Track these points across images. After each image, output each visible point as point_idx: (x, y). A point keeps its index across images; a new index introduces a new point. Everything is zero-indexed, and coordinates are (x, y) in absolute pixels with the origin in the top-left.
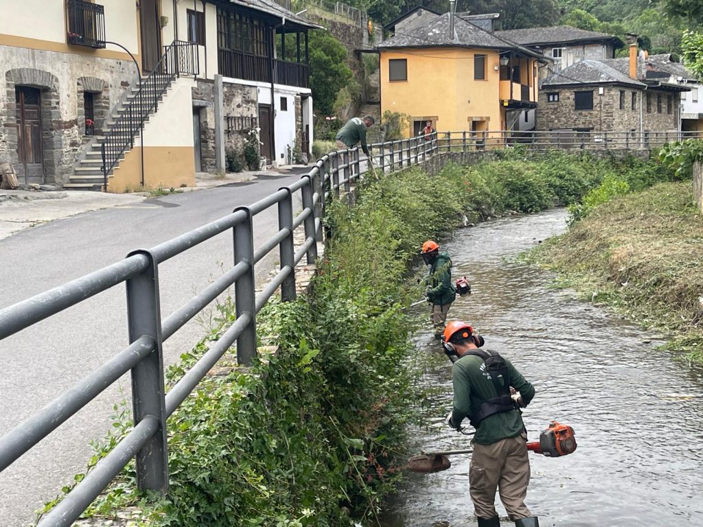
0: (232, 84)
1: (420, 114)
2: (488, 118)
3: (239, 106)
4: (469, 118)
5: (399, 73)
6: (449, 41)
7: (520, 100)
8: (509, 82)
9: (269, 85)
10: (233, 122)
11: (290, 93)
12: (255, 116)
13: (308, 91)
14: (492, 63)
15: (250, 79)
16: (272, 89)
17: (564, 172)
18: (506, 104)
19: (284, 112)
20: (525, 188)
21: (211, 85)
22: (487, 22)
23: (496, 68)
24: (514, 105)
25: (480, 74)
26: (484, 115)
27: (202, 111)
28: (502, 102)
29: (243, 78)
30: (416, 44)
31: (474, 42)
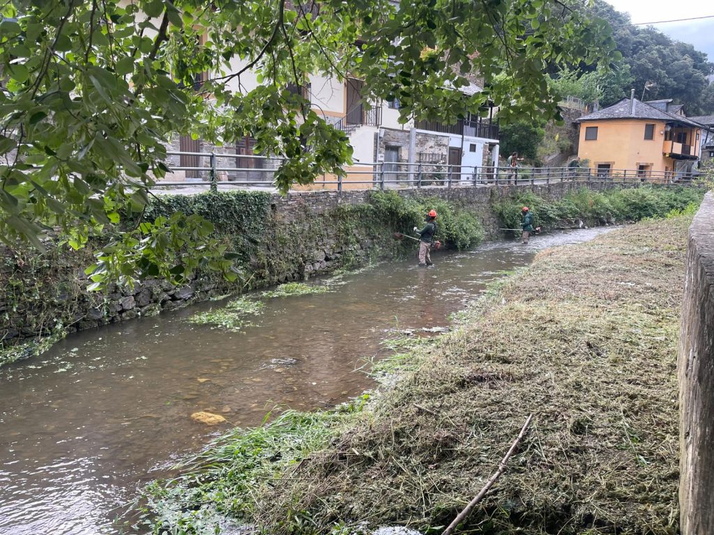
0: (426, 134)
1: (603, 161)
2: (652, 164)
3: (431, 147)
4: (637, 164)
5: (592, 135)
6: (628, 115)
7: (680, 153)
8: (671, 142)
9: (461, 136)
10: (424, 156)
11: (479, 141)
12: (445, 153)
13: (498, 141)
14: (659, 130)
15: (443, 132)
16: (463, 138)
17: (688, 199)
18: (667, 156)
19: (473, 153)
20: (646, 207)
21: (407, 134)
22: (663, 104)
23: (662, 133)
24: (674, 157)
25: (649, 135)
26: (649, 162)
27: (399, 149)
28: (664, 154)
29: (437, 131)
30: (605, 117)
31: (646, 116)
